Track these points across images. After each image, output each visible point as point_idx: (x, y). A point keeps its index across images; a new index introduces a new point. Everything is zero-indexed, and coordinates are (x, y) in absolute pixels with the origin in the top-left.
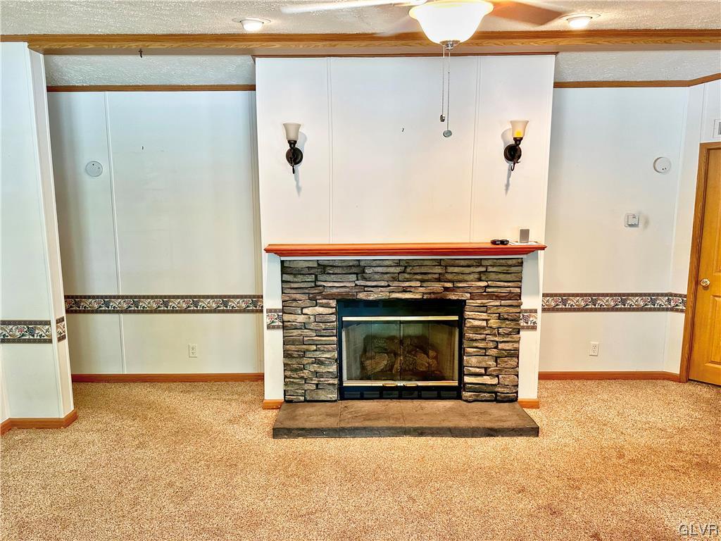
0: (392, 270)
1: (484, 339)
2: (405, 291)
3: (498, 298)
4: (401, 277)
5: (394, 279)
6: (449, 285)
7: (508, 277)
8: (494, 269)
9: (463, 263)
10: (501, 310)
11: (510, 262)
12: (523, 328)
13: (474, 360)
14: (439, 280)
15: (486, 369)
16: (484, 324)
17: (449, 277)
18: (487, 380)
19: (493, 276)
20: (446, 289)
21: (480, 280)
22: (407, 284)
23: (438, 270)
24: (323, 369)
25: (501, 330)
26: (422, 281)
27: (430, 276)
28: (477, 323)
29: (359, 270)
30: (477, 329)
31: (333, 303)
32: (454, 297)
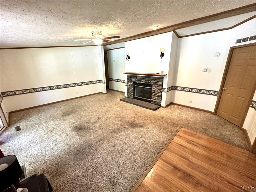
0: (141, 78)
1: (155, 93)
2: (142, 82)
3: (158, 85)
4: (143, 79)
5: (141, 80)
6: (149, 81)
7: (160, 81)
8: (157, 79)
9: (152, 77)
10: (158, 87)
11: (160, 78)
12: (163, 92)
13: (153, 96)
14: (148, 80)
15: (155, 98)
16: (155, 90)
17: (149, 80)
18: (155, 100)
19: (157, 80)
20: (149, 82)
21: (155, 81)
22: (143, 81)
23: (148, 78)
24: (131, 93)
25: (158, 91)
26: (145, 80)
27: (147, 79)
28: (154, 89)
29: (136, 77)
30: (154, 90)
31: (133, 83)
32: (150, 84)
